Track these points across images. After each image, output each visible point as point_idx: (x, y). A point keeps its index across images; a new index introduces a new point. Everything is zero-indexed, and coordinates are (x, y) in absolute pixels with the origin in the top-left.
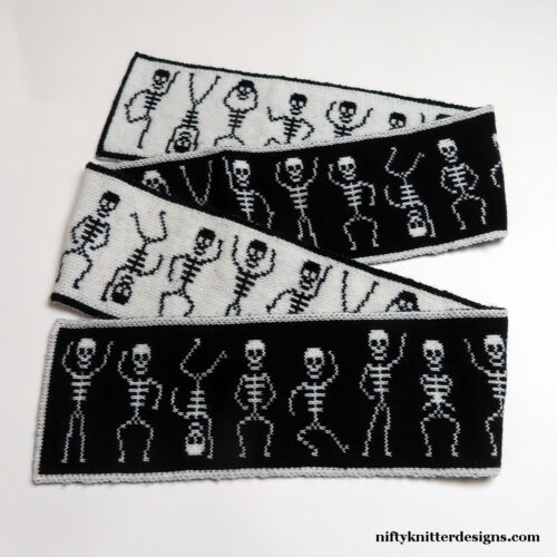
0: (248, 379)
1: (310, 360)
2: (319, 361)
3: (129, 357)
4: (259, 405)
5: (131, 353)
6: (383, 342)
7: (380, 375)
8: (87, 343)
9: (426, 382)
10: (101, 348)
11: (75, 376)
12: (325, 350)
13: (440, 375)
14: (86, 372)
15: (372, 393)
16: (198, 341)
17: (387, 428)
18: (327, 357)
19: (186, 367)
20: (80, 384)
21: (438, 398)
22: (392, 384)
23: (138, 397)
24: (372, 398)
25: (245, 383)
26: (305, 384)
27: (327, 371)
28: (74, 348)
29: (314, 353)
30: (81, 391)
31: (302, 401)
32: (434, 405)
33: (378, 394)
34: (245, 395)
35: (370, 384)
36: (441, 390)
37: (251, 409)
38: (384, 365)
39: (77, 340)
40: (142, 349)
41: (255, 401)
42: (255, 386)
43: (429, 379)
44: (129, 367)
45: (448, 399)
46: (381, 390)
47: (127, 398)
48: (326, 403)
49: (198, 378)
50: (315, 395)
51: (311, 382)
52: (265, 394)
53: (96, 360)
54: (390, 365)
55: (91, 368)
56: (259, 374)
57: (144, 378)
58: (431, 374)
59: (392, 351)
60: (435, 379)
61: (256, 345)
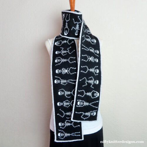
0: (64, 105)
1: (61, 94)
2: (61, 92)
3: (61, 127)
4: (69, 103)
5: (61, 126)
6: (57, 81)
7: (63, 81)
8: (59, 135)
9: (64, 73)
10: (60, 132)
11: (65, 136)
12: (59, 91)
13: (62, 70)
14: (64, 134)
15: (66, 83)
16: (58, 114)
17: (72, 80)
18: (60, 91)
19: (62, 116)
20: (67, 135)
21: (66, 71)
22: (64, 79)
23: (68, 124)
24: (67, 83)
25: (65, 105)
26: (65, 95)
27: (62, 91)
28: (60, 137)
29: (59, 93)
30: (68, 134)
31: (68, 95)
32: (68, 72)
33: (66, 82)
34: (67, 106)
35: (65, 83)
36: (65, 70)
37: (70, 104)
38: (61, 81)
39: (59, 137)
40: (60, 124)
41: (68, 104)
42: (66, 104)
43: (63, 72)
44: (63, 126)
45: (66, 69)
46: (66, 81)
47: (69, 126)
48: (68, 91)
49: (64, 114)
50: (67, 93)
51: (65, 94)
52: (67, 102)
53: (62, 133)
54: (61, 80)
55: (64, 133)
56: (63, 103)
57: (65, 124)
58: (62, 72)
59: (58, 79)
60: (63, 71)
61: (58, 104)
